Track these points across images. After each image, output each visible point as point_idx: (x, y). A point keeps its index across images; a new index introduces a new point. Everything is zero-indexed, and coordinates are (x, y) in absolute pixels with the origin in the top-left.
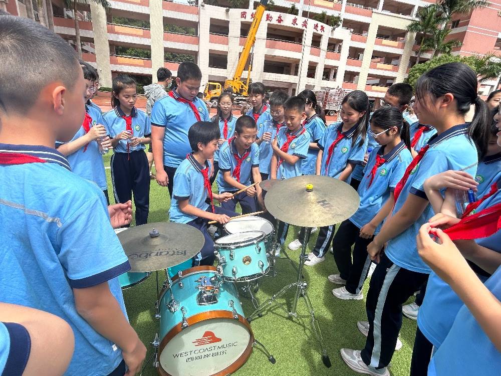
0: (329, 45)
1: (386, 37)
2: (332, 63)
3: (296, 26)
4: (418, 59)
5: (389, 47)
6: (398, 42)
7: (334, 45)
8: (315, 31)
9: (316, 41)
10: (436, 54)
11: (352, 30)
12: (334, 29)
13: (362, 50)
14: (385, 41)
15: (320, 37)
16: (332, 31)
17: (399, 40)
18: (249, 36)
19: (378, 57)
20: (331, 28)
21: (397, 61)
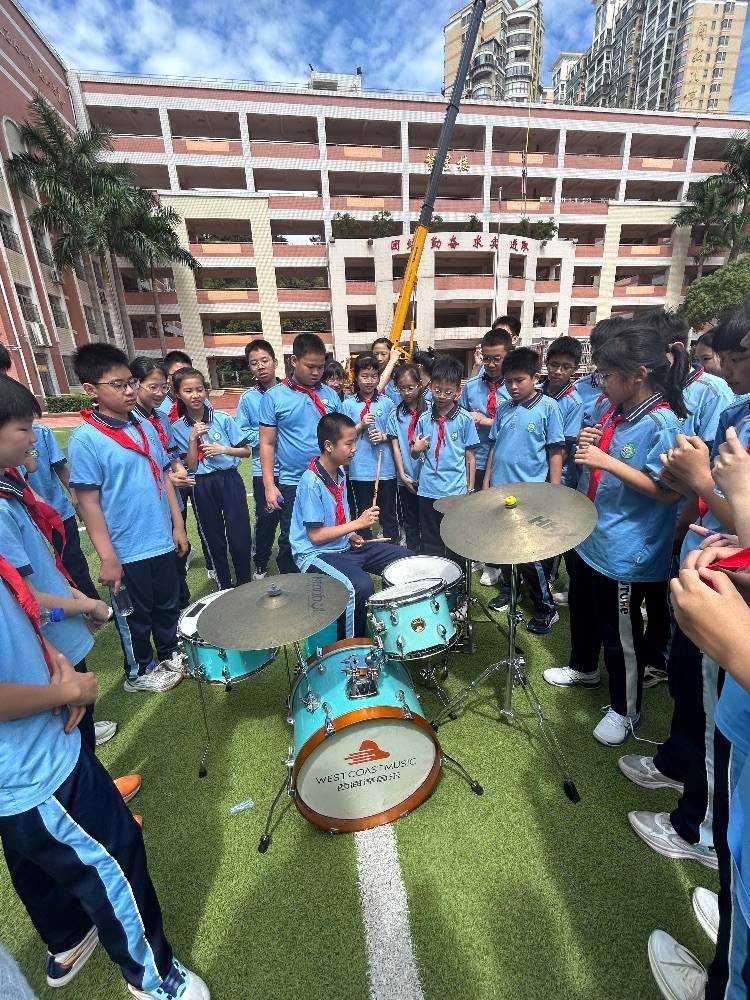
0: (539, 269)
1: (638, 242)
2: (545, 298)
3: (480, 249)
4: (700, 269)
5: (645, 256)
6: (659, 247)
7: (548, 269)
8: (513, 251)
9: (517, 266)
10: (733, 256)
11: (576, 240)
12: (544, 244)
13: (597, 270)
14: (636, 249)
15: (522, 259)
16: (541, 247)
17: (663, 243)
18: (406, 276)
19: (626, 277)
20: (539, 242)
21: (662, 277)
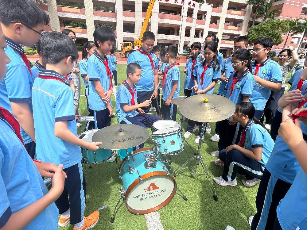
0: (198, 15)
1: (234, 9)
2: (200, 27)
3: (177, 4)
4: (254, 22)
5: (236, 15)
7: (201, 15)
8: (189, 6)
9: (190, 13)
10: (265, 19)
11: (213, 5)
12: (201, 5)
13: (219, 18)
14: (233, 12)
15: (192, 10)
17: (242, 11)
18: (148, 11)
19: (229, 22)
20: (199, 4)
21: (241, 24)
